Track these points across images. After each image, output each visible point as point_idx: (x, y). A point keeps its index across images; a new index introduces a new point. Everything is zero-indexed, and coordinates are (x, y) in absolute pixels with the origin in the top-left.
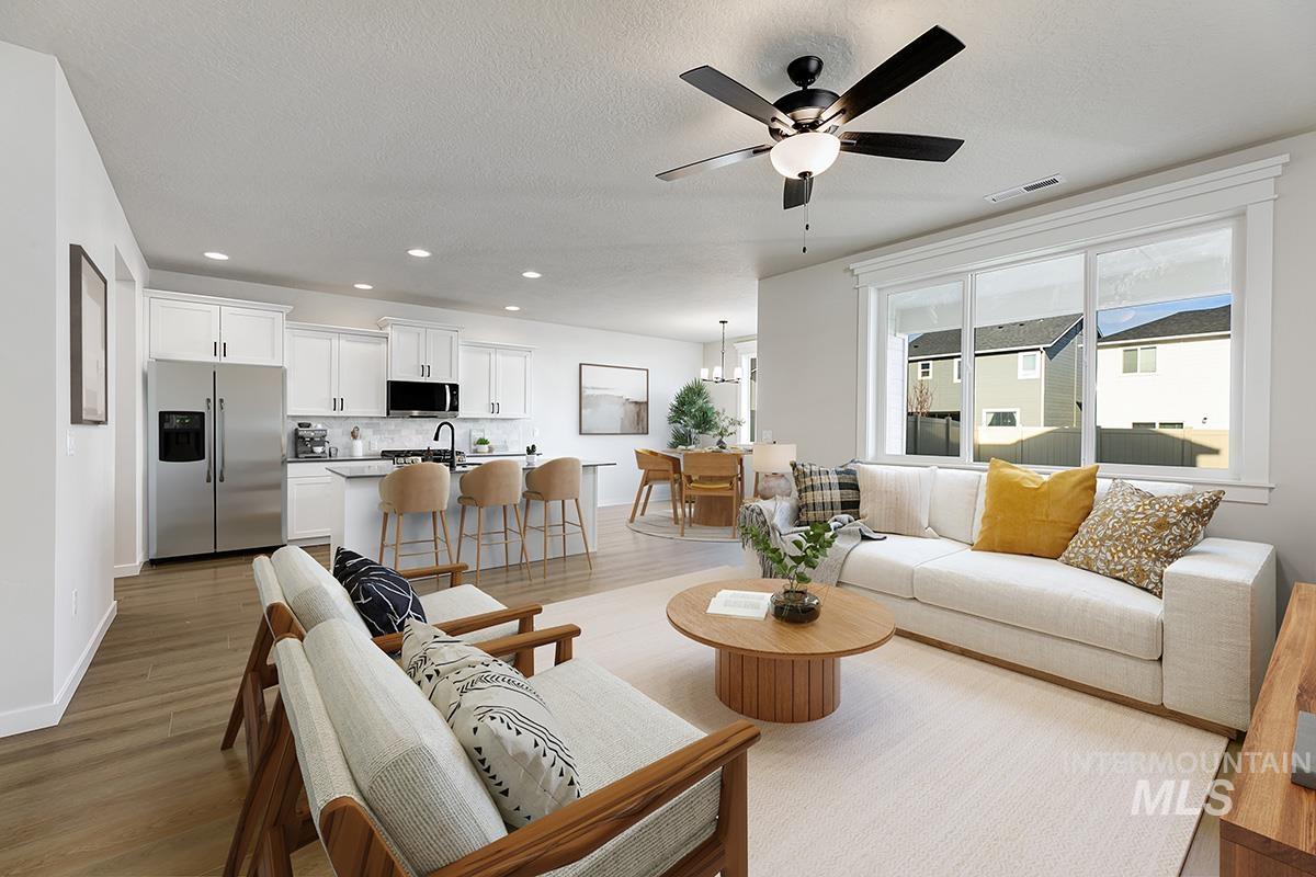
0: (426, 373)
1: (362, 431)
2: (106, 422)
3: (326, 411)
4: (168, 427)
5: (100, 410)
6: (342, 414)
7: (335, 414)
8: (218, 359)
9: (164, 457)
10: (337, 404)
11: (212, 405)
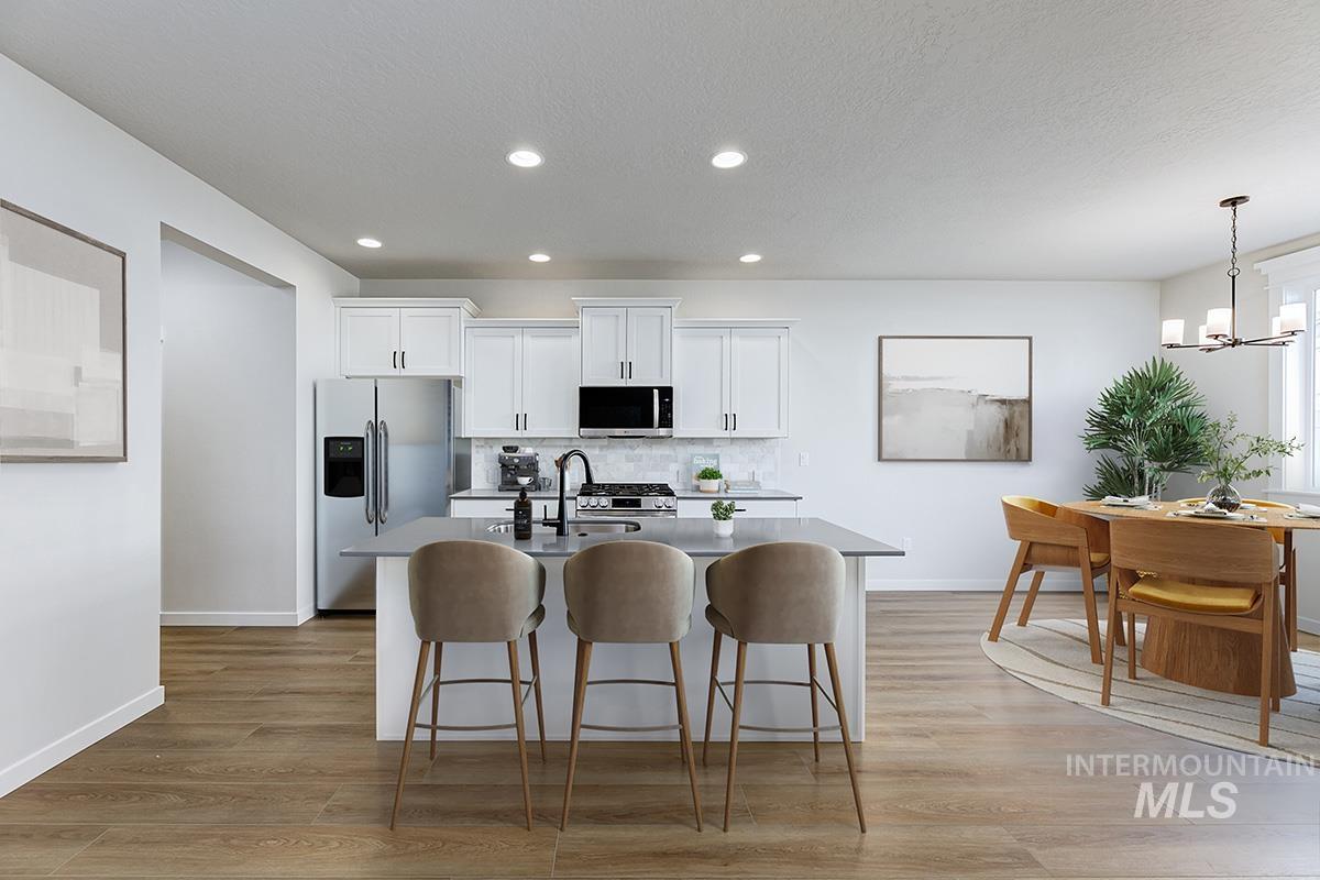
0: (626, 373)
2: (124, 459)
3: (508, 432)
4: (332, 455)
5: (86, 442)
6: (526, 434)
7: (518, 434)
8: (398, 372)
9: (329, 492)
10: (521, 421)
11: (375, 428)
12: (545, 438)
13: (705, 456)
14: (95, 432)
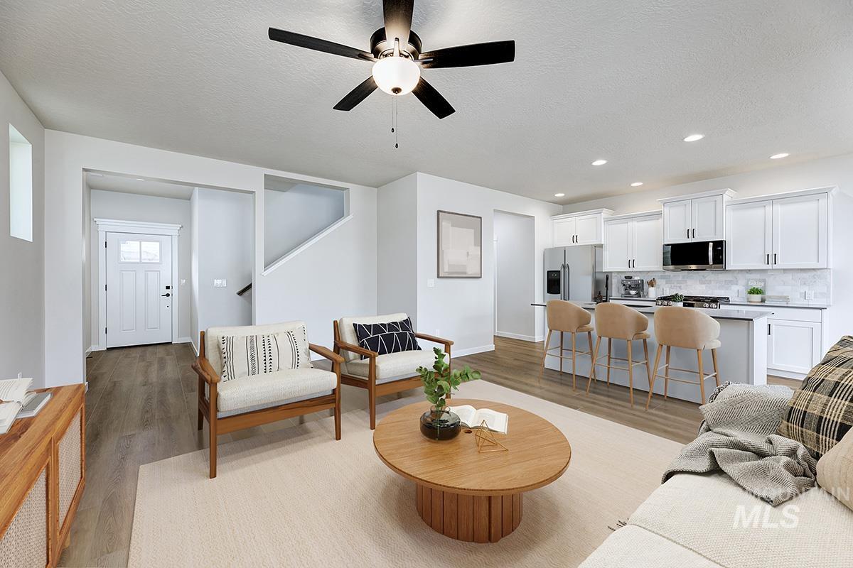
0: (691, 235)
1: (658, 282)
2: (481, 277)
3: (626, 268)
4: (550, 278)
5: (470, 272)
6: (634, 270)
7: (630, 270)
8: (575, 244)
9: (548, 292)
10: (631, 263)
11: (564, 267)
12: (649, 272)
13: (756, 280)
14: (472, 270)
